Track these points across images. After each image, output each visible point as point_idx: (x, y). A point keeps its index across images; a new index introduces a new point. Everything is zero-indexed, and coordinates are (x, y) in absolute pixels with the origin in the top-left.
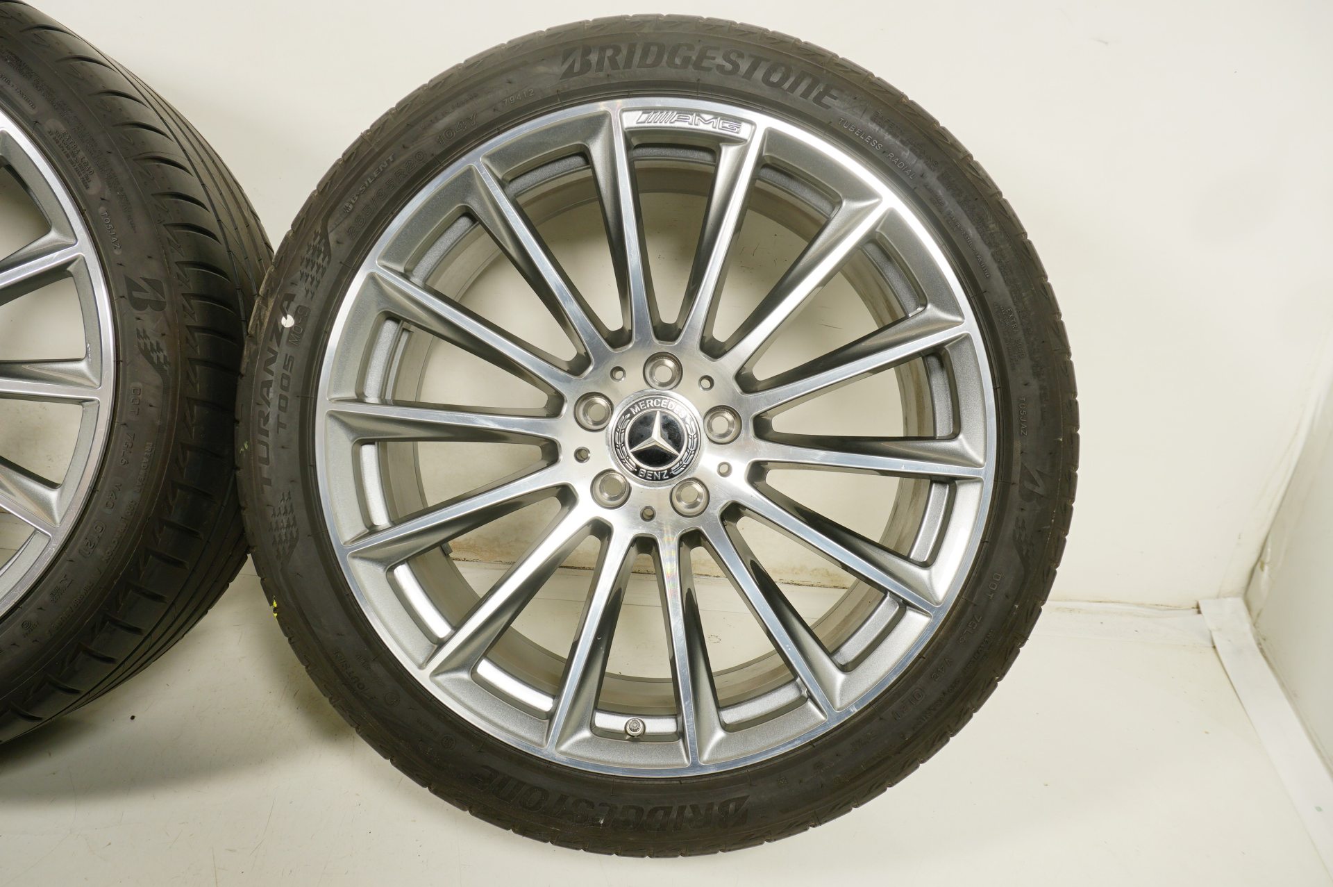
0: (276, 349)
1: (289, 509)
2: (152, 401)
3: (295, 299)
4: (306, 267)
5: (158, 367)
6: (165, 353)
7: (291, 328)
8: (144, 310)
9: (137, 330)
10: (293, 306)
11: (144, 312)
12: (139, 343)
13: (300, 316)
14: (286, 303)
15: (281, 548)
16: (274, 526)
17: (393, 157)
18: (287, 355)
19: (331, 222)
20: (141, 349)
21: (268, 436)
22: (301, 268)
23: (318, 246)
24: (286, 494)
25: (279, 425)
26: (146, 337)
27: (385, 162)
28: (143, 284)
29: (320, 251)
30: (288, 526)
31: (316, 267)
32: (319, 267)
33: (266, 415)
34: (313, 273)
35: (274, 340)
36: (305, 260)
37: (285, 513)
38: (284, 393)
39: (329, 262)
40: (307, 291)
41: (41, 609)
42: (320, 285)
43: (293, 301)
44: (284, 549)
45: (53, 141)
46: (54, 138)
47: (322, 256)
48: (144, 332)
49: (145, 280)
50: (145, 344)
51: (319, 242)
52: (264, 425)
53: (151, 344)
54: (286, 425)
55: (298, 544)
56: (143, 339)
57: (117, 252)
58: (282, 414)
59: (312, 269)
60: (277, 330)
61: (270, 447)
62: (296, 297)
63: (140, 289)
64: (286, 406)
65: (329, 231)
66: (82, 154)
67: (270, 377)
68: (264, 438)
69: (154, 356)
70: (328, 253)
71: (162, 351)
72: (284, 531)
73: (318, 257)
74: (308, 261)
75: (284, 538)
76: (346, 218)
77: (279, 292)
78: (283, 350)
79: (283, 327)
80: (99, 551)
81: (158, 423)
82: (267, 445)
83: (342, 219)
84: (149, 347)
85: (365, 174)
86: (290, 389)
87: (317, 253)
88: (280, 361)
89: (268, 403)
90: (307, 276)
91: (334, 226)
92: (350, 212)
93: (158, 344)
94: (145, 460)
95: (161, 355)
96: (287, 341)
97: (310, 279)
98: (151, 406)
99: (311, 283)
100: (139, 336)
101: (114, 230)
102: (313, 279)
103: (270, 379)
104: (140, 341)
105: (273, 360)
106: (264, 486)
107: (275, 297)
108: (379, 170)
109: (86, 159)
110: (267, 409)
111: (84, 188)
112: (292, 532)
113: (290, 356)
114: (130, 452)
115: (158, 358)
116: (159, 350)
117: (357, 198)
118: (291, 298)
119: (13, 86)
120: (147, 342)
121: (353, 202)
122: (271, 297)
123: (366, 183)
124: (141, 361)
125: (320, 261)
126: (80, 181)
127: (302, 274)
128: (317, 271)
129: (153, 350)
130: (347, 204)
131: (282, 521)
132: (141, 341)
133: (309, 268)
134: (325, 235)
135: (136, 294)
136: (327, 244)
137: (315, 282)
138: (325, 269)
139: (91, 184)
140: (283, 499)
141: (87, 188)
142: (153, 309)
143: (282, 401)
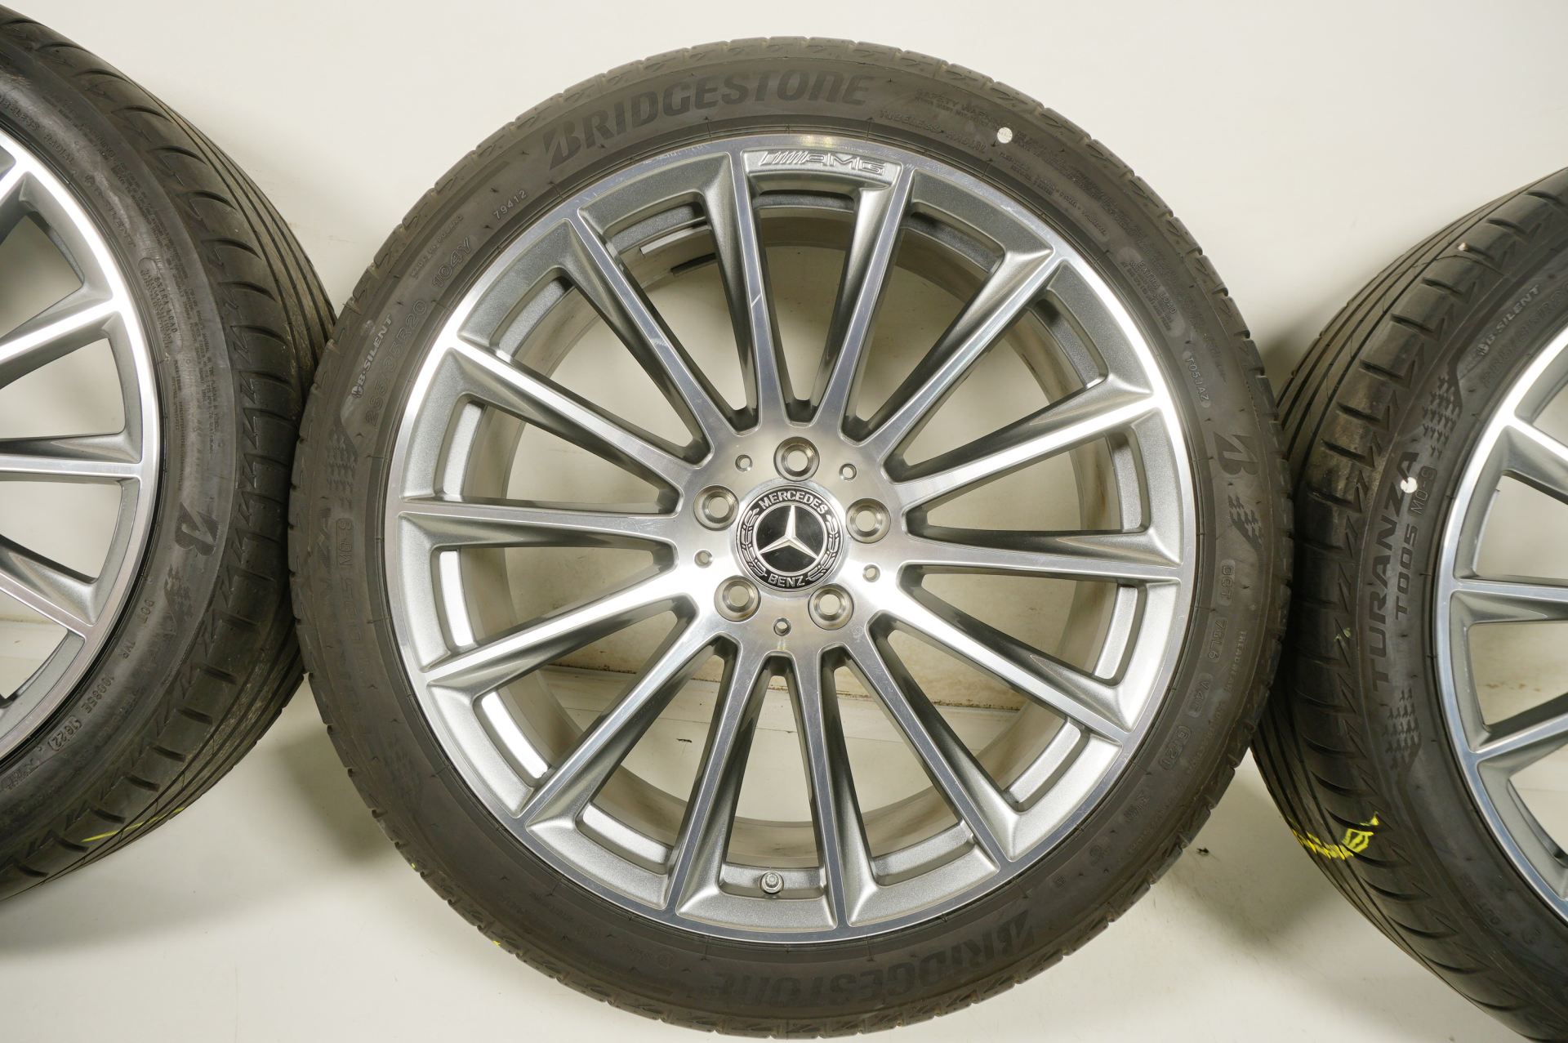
0: (1394, 518)
1: (1409, 710)
2: (1246, 581)
3: (1418, 459)
4: (1432, 420)
5: (1252, 540)
6: (1260, 524)
7: (1414, 493)
8: (1237, 473)
9: (1229, 497)
10: (1417, 467)
11: (1236, 475)
12: (1230, 512)
13: (1424, 478)
14: (1405, 464)
15: (1399, 755)
16: (1391, 729)
17: (1538, 288)
18: (1408, 525)
19: (1461, 369)
20: (1233, 520)
21: (1384, 622)
22: (1424, 422)
23: (1445, 395)
24: (1406, 691)
25: (1399, 609)
26: (1240, 505)
27: (1528, 295)
28: (1236, 443)
29: (1448, 402)
30: (1409, 730)
31: (1443, 421)
32: (1447, 420)
33: (1381, 597)
34: (1440, 427)
35: (1392, 508)
36: (1429, 412)
37: (1406, 713)
38: (1405, 571)
39: (1459, 415)
40: (1434, 449)
41: (1113, 831)
42: (1449, 441)
43: (1415, 460)
44: (1403, 757)
45: (1128, 274)
46: (1128, 271)
47: (1451, 406)
48: (1238, 499)
49: (1238, 437)
50: (1239, 514)
51: (1448, 390)
52: (1380, 609)
53: (1246, 514)
54: (1406, 609)
55: (1421, 752)
56: (1236, 507)
57: (1206, 405)
58: (1402, 596)
59: (1439, 422)
60: (1396, 498)
61: (1387, 636)
62: (1419, 456)
63: (1233, 449)
64: (1407, 587)
65: (1459, 377)
66: (1162, 289)
67: (1387, 552)
68: (1381, 626)
69: (1249, 527)
70: (1458, 403)
71: (1257, 521)
72: (1403, 736)
73: (1446, 408)
74: (1434, 413)
75: (1403, 744)
76: (1479, 362)
77: (1391, 451)
78: (1405, 519)
79: (1403, 493)
80: (1183, 762)
81: (1253, 607)
82: (1383, 634)
83: (1474, 363)
84: (1243, 518)
85: (1504, 308)
86: (1412, 566)
87: (1444, 404)
88: (1400, 533)
89: (1385, 584)
90: (1433, 431)
91: (1465, 372)
92: (1486, 355)
93: (1252, 512)
94: (1238, 652)
95: (1257, 526)
96: (1409, 509)
97: (1436, 435)
98: (1245, 588)
99: (1438, 440)
100: (1231, 504)
101: (1202, 379)
102: (1440, 434)
103: (1388, 554)
104: (1232, 511)
105: (1391, 532)
106: (1378, 682)
107: (1387, 455)
108: (1521, 305)
109: (1167, 295)
110: (1383, 591)
111: (1165, 329)
112: (1413, 736)
113: (1413, 527)
114: (1220, 644)
115: (1253, 530)
116: (1254, 520)
117: (1493, 338)
118: (1413, 457)
119: (1079, 208)
120: (1241, 511)
121: (1490, 342)
122: (1379, 455)
123: (1505, 320)
124: (1235, 535)
125: (1448, 413)
126: (1160, 321)
127: (1426, 429)
128: (1445, 426)
129: (1247, 520)
130: (1481, 346)
131: (1402, 724)
132: (1234, 511)
133: (1435, 421)
134: (1453, 381)
135: (1227, 455)
136: (1457, 393)
137: (1443, 438)
138: (1454, 423)
139: (1173, 325)
140: (1403, 698)
141: (1169, 329)
142: (1247, 472)
143: (1402, 580)
